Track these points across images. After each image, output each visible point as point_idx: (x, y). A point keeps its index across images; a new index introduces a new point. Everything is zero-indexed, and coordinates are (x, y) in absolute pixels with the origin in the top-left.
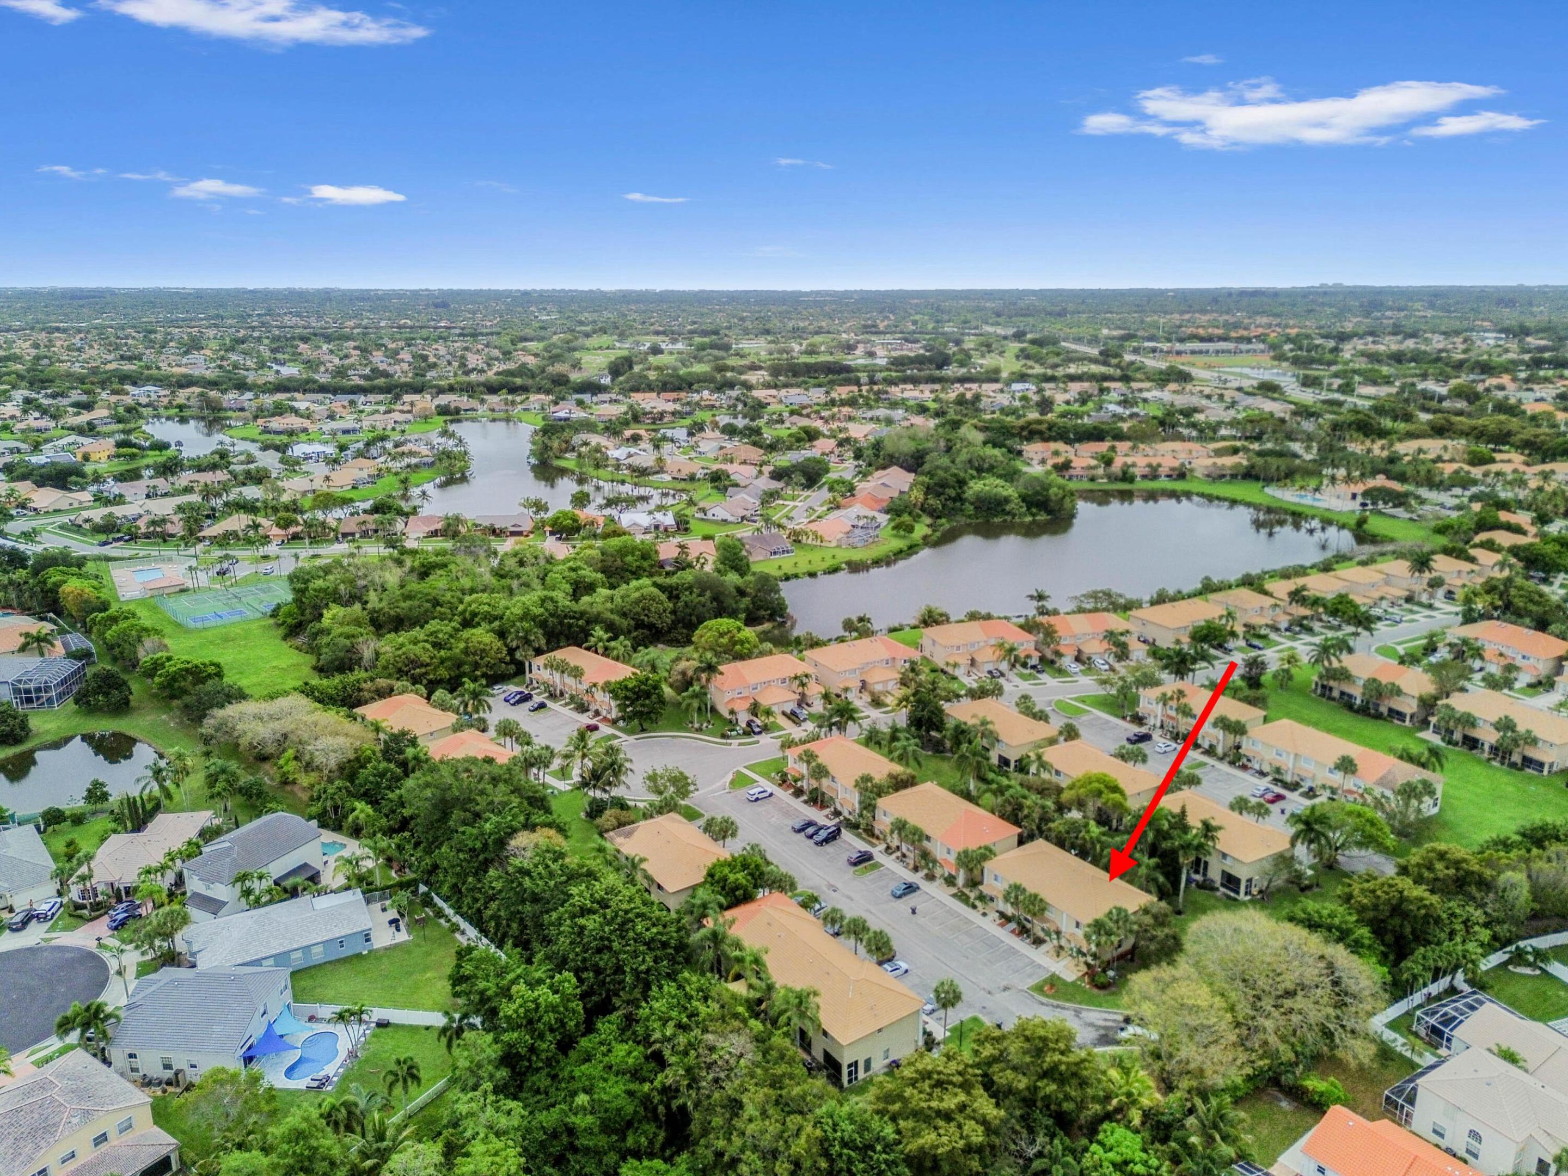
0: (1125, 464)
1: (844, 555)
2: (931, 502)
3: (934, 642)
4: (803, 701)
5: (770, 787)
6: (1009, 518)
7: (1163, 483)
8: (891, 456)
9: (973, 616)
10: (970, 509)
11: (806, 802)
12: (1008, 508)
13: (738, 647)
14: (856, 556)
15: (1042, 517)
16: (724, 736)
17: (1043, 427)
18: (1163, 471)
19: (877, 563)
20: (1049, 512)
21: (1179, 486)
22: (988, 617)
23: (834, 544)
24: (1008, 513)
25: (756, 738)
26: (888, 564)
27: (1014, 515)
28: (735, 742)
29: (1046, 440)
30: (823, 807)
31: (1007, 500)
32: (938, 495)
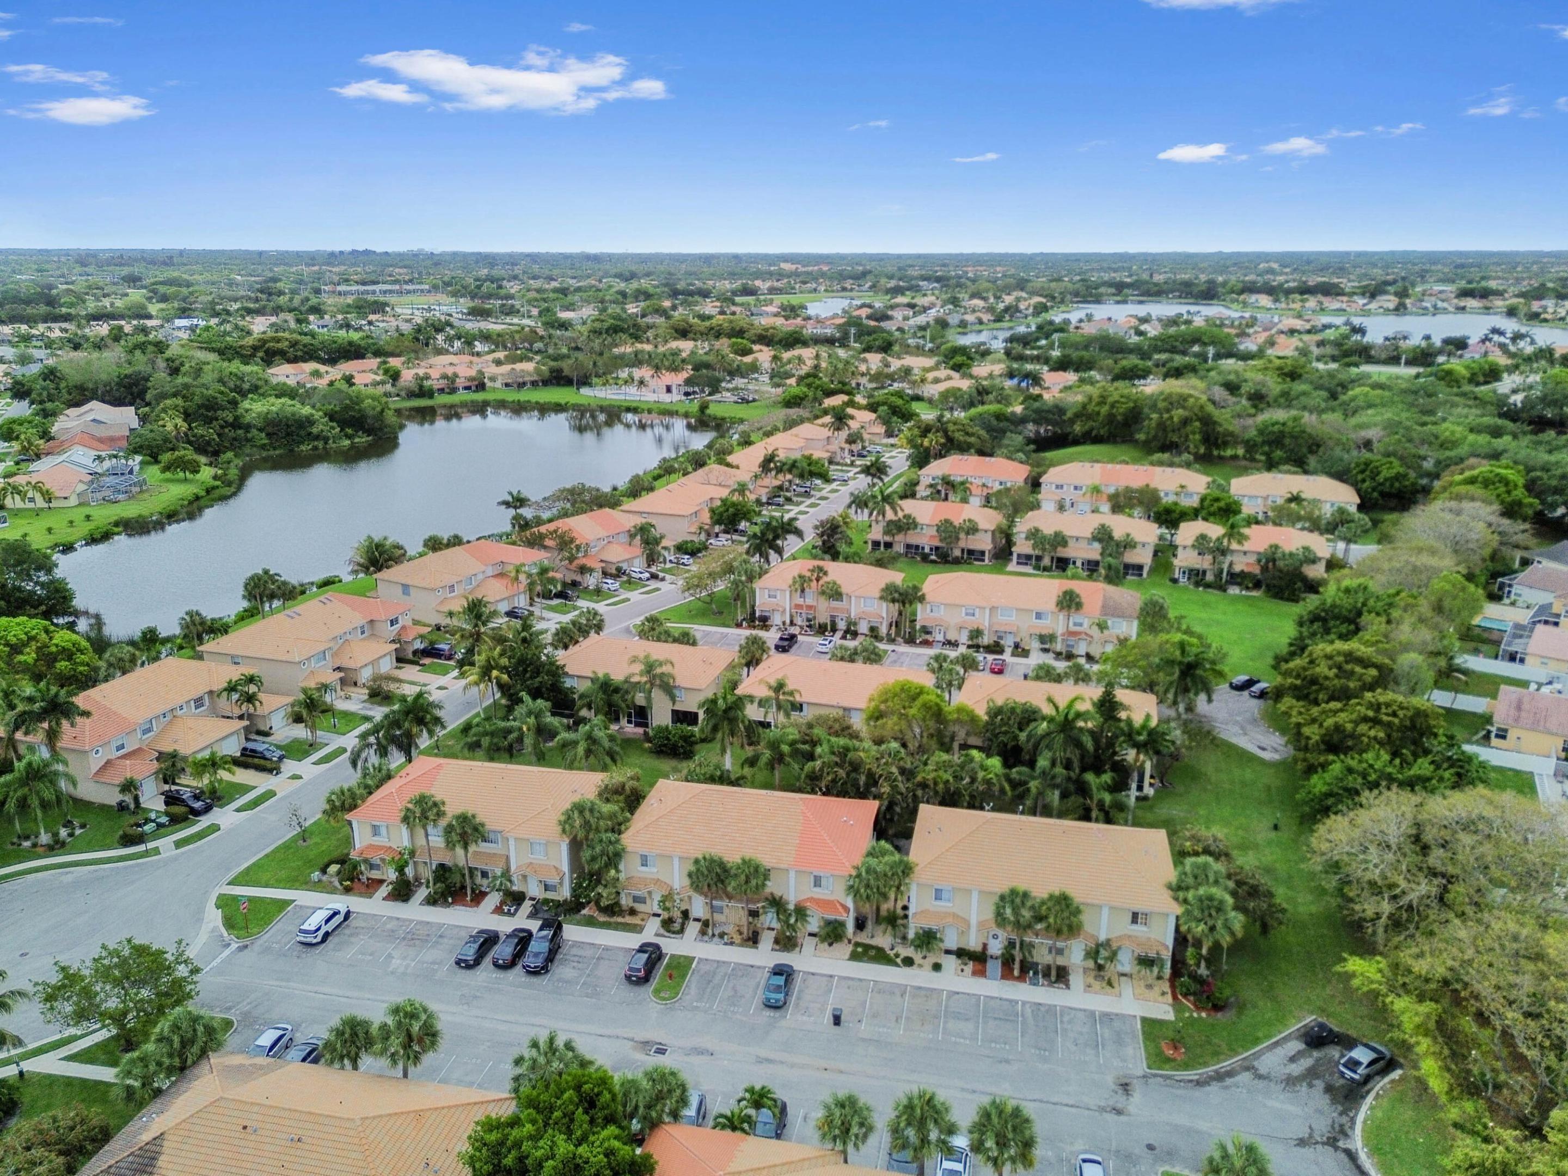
0: (417, 376)
1: (104, 515)
2: (200, 431)
3: (406, 588)
4: (256, 730)
5: (341, 903)
6: (320, 444)
7: (462, 396)
8: (81, 388)
9: (434, 545)
10: (262, 438)
11: (431, 901)
12: (315, 430)
13: (62, 665)
14: (130, 510)
15: (362, 439)
16: (128, 840)
17: (284, 345)
18: (460, 382)
19: (172, 516)
20: (369, 432)
21: (480, 397)
22: (456, 541)
23: (73, 501)
24: (317, 437)
25: (204, 822)
26: (191, 516)
27: (326, 440)
28: (165, 843)
29: (294, 360)
30: (478, 897)
31: (310, 421)
32: (208, 421)
